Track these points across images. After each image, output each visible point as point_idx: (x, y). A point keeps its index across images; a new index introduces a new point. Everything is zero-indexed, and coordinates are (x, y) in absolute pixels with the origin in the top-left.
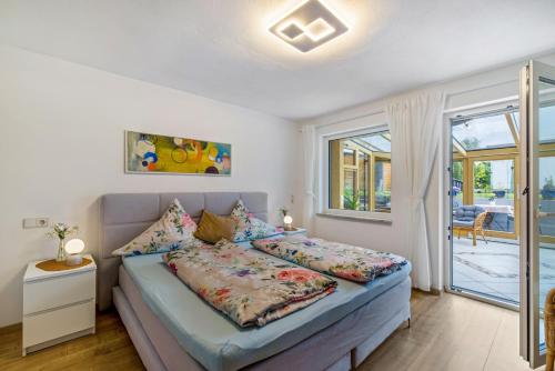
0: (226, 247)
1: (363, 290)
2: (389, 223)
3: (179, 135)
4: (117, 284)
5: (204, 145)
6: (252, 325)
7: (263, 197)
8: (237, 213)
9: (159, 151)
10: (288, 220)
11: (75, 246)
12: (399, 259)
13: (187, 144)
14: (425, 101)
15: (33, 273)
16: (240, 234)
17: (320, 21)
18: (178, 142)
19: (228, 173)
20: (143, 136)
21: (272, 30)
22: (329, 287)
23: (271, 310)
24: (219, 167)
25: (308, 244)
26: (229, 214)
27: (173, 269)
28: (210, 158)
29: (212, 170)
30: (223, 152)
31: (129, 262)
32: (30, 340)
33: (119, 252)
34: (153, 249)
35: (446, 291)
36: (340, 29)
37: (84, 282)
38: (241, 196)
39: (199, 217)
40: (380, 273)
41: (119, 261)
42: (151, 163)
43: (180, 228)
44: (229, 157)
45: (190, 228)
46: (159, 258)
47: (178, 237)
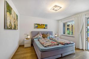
0: (46, 38)
1: (64, 46)
2: (74, 37)
3: (40, 23)
4: (33, 42)
5: (44, 25)
6: (46, 47)
7: (52, 32)
8: (48, 34)
9: (38, 26)
10: (56, 35)
11: (29, 37)
12: (72, 42)
13: (41, 25)
14: (81, 15)
15: (25, 39)
16: (48, 37)
17: (57, 7)
18: (40, 25)
19: (47, 28)
20: (36, 24)
21: (51, 9)
22: (58, 45)
23: (49, 46)
24: (46, 28)
25: (58, 39)
26: (47, 34)
27: (39, 40)
28: (44, 27)
29: (45, 28)
30: (46, 26)
31: (34, 39)
32: (25, 46)
33: (33, 38)
34: (37, 38)
35: (86, 50)
36: (61, 8)
37: (30, 41)
38: (49, 32)
39: (43, 34)
40: (67, 44)
41: (33, 39)
42: (37, 27)
43: (40, 36)
44: (47, 26)
45: (41, 36)
46: (37, 39)
47: (40, 37)
